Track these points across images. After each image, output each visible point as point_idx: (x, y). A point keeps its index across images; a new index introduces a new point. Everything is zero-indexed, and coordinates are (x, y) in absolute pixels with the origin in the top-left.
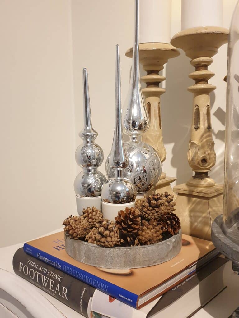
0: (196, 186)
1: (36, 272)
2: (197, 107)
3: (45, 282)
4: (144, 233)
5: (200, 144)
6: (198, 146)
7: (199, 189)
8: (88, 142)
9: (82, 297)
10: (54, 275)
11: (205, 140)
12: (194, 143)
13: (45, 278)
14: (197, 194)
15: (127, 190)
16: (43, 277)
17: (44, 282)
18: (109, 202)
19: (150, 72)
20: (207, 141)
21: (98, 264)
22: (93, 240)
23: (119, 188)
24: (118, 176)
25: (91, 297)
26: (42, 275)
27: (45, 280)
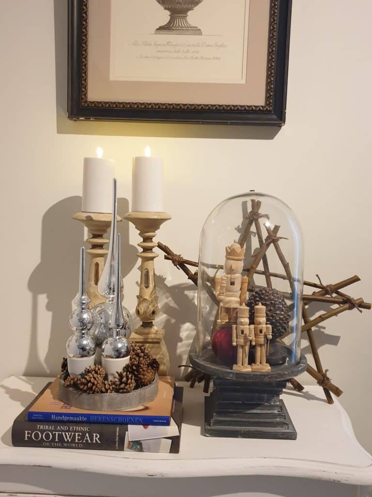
0: (148, 334)
1: (54, 433)
2: (146, 270)
3: (68, 438)
4: (146, 377)
5: (150, 300)
6: (149, 301)
7: (153, 336)
8: (83, 309)
9: (117, 435)
10: (78, 428)
11: (153, 296)
12: (147, 299)
13: (68, 434)
14: (151, 340)
15: (126, 345)
16: (65, 434)
17: (66, 438)
18: (112, 358)
19: (95, 236)
20: (155, 297)
21: (120, 408)
22: (111, 390)
23: (120, 345)
24: (117, 336)
25: (127, 432)
26: (63, 433)
27: (68, 436)
